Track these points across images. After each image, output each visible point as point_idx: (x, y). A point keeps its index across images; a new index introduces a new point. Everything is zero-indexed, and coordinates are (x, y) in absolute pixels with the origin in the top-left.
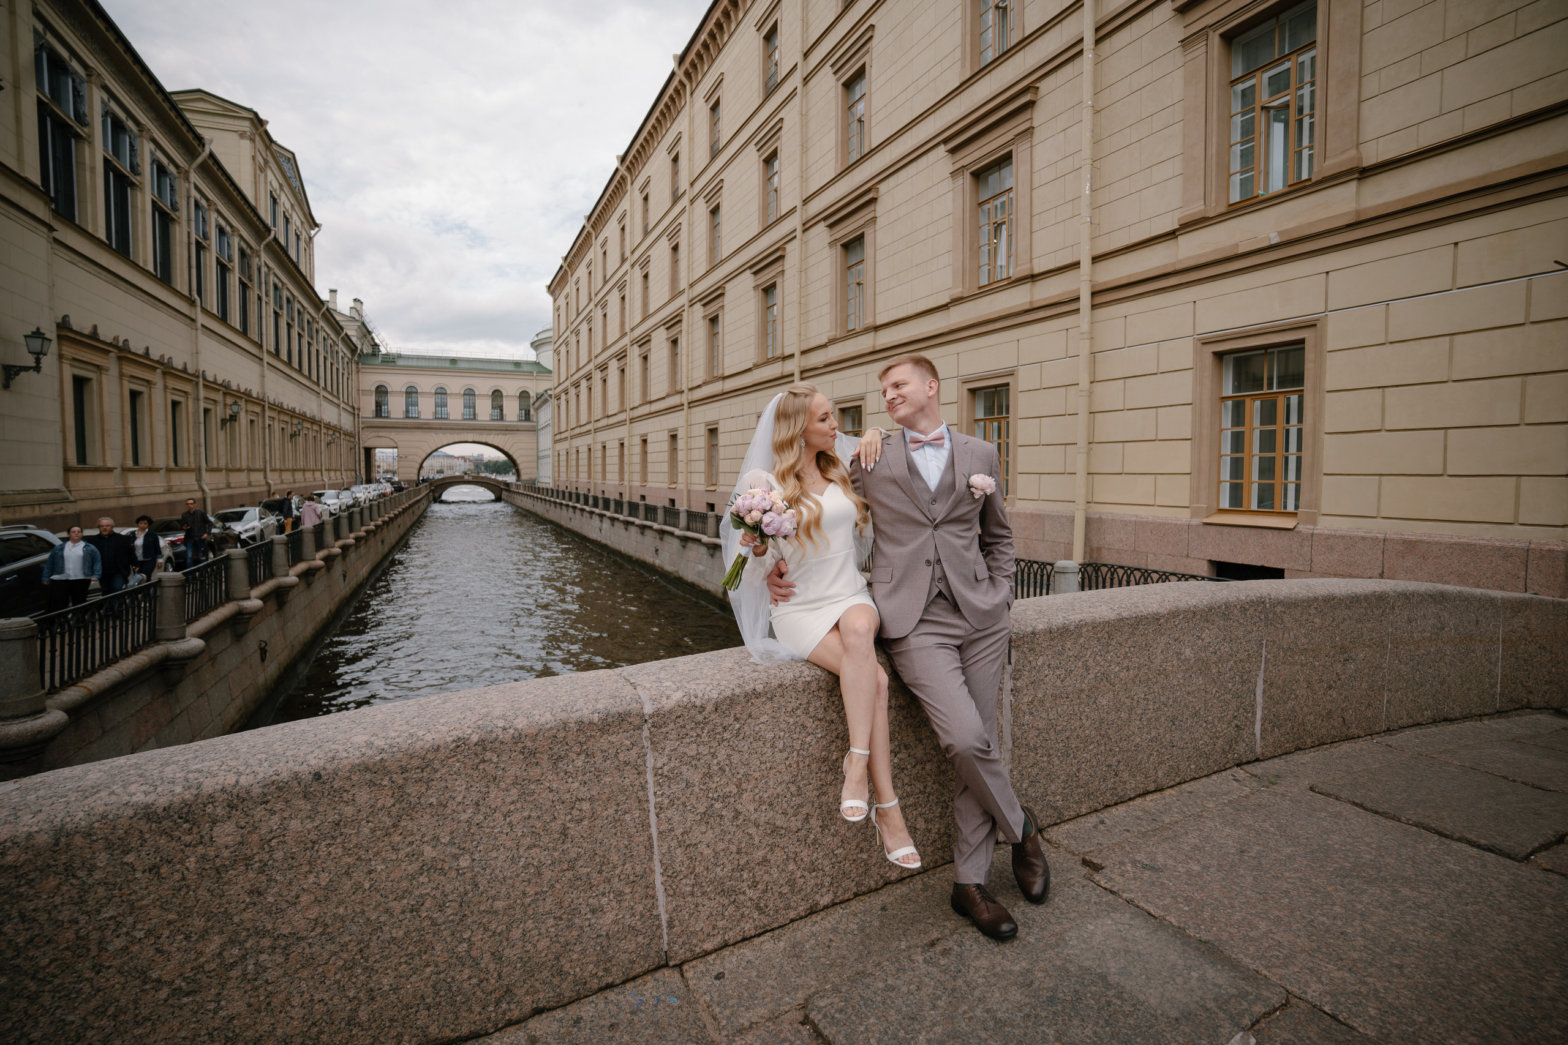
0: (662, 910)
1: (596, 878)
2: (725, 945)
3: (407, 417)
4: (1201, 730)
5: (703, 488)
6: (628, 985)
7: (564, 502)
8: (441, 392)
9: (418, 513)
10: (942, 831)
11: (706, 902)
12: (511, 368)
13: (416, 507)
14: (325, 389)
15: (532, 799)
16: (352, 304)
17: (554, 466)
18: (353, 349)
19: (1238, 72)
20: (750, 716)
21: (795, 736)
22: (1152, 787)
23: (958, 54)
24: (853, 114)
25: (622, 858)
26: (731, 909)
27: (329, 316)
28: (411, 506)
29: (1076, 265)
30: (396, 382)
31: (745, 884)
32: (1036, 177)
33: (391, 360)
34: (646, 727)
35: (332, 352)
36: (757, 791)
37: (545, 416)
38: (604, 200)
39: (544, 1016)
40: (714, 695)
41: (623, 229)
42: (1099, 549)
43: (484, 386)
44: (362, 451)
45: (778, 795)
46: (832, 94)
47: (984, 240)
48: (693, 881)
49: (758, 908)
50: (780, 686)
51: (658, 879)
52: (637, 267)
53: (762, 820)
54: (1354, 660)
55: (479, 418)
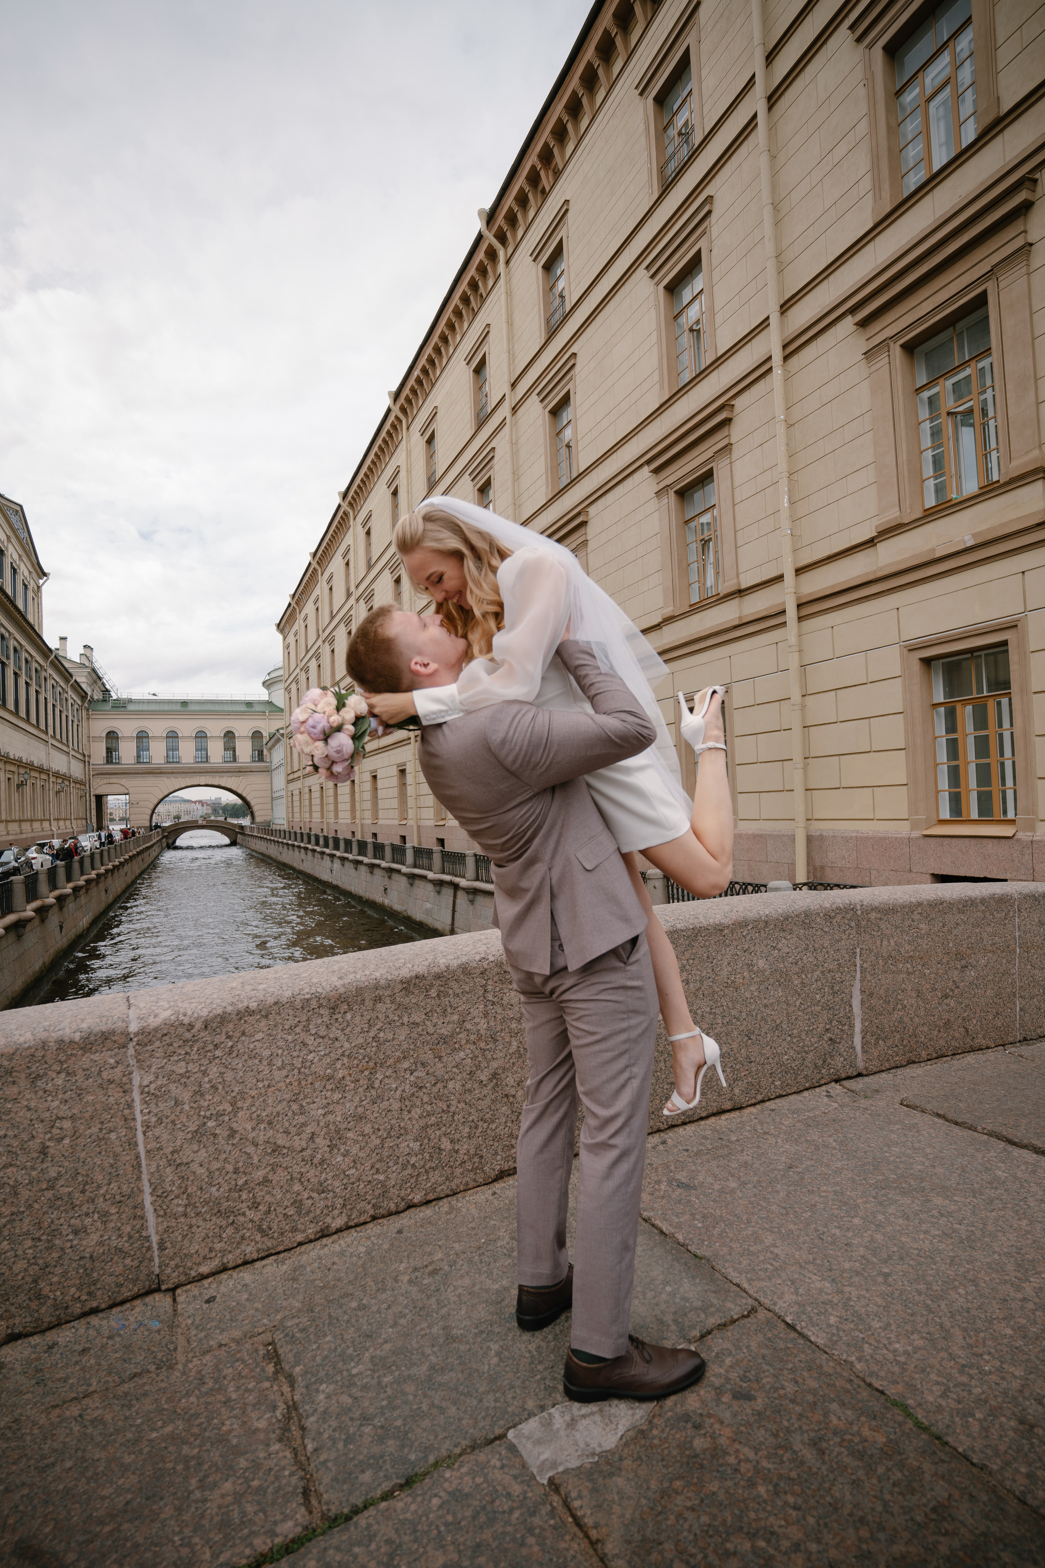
0: (152, 1231)
1: (78, 1197)
2: (224, 1269)
3: (138, 763)
4: (785, 1044)
5: (432, 823)
6: (114, 1310)
7: (296, 843)
8: (172, 736)
9: (148, 860)
10: (472, 1151)
11: (201, 1223)
12: (243, 708)
13: (146, 854)
14: (54, 737)
15: (8, 1117)
16: (82, 651)
17: (288, 807)
18: (83, 696)
19: (923, 380)
20: (243, 1033)
21: (295, 1054)
22: (728, 1105)
23: (656, 377)
24: (561, 440)
25: (107, 1177)
26: (230, 1231)
27: (57, 662)
28: (139, 853)
29: (780, 578)
30: (127, 728)
31: (244, 1205)
32: (737, 492)
33: (121, 706)
34: (131, 1045)
35: (61, 699)
36: (254, 1109)
37: (278, 755)
38: (329, 536)
39: (20, 1342)
40: (205, 1013)
41: (347, 564)
42: (822, 868)
43: (215, 728)
44: (93, 799)
45: (278, 1114)
46: (540, 422)
47: (693, 557)
48: (185, 1202)
49: (260, 1229)
50: (276, 1003)
51: (148, 1200)
52: (362, 601)
53: (261, 1139)
54: (973, 967)
55: (212, 760)
